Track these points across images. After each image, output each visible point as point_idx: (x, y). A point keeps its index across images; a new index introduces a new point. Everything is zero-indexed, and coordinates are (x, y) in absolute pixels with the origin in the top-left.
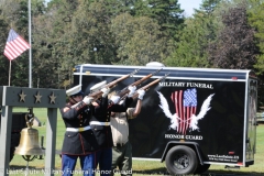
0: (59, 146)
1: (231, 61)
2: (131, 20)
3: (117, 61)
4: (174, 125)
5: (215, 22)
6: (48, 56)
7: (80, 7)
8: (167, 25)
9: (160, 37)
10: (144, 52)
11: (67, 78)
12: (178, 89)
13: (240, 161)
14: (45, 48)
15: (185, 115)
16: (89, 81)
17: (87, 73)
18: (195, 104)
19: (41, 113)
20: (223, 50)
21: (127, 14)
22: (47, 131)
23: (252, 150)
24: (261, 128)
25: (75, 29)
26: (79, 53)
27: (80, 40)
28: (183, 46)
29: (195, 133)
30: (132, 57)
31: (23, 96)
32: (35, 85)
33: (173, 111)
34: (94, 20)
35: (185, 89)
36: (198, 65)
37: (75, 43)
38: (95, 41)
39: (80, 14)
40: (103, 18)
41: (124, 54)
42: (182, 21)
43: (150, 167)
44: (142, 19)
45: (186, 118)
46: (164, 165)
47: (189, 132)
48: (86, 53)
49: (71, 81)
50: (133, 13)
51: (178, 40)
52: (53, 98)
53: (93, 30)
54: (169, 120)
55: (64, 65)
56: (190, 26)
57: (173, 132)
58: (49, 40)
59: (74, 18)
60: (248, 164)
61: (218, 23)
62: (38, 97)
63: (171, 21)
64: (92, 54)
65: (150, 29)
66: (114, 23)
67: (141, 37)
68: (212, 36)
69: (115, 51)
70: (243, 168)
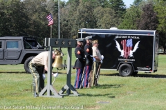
0: (73, 64)
1: (146, 27)
2: (102, 10)
3: (96, 27)
4: (122, 55)
6: (67, 25)
7: (80, 4)
8: (118, 12)
9: (115, 17)
10: (108, 24)
11: (75, 35)
12: (124, 39)
13: (151, 70)
14: (65, 22)
15: (127, 50)
16: (84, 35)
17: (84, 32)
19: (65, 50)
20: (143, 22)
21: (101, 7)
23: (156, 65)
24: (160, 56)
26: (80, 24)
27: (80, 18)
28: (125, 21)
29: (132, 58)
30: (103, 25)
31: (57, 42)
33: (122, 49)
34: (86, 10)
35: (127, 39)
36: (132, 29)
37: (78, 20)
38: (87, 19)
39: (81, 7)
40: (90, 9)
41: (99, 24)
42: (125, 10)
43: (112, 73)
44: (107, 9)
46: (118, 72)
47: (129, 58)
48: (83, 24)
50: (103, 6)
51: (123, 18)
52: (70, 43)
53: (86, 14)
55: (74, 29)
56: (128, 12)
57: (122, 58)
58: (67, 19)
59: (78, 9)
60: (154, 71)
61: (140, 10)
62: (64, 43)
63: (120, 10)
64: (85, 24)
65: (111, 13)
66: (95, 11)
67: (107, 17)
68: (138, 16)
69: (95, 23)
70: (152, 73)
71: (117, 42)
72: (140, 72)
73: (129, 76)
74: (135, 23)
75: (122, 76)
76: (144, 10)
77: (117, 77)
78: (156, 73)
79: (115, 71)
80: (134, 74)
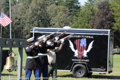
0: (24, 65)
2: (56, 7)
3: (50, 26)
4: (76, 55)
5: (94, 8)
6: (18, 24)
7: (33, 2)
8: (73, 9)
9: (69, 15)
10: (62, 22)
11: (27, 34)
12: (78, 38)
13: (106, 71)
14: (17, 20)
15: (81, 50)
16: (37, 35)
17: (36, 32)
18: (85, 45)
19: (15, 50)
20: (98, 21)
21: (54, 5)
22: (18, 58)
23: (112, 66)
25: (30, 12)
26: (33, 22)
27: (33, 16)
28: (80, 19)
29: (85, 58)
30: (57, 24)
31: (7, 42)
32: (13, 37)
33: (75, 49)
34: (39, 8)
35: (81, 38)
36: (87, 28)
37: (31, 18)
38: (40, 17)
39: (33, 5)
40: (43, 6)
41: (53, 23)
42: (79, 7)
43: (65, 74)
44: (61, 7)
46: (72, 73)
47: (83, 58)
48: (36, 23)
49: (29, 35)
50: (57, 4)
51: (77, 16)
52: (21, 43)
53: (39, 12)
54: (74, 52)
55: (26, 28)
56: (83, 10)
57: (76, 58)
58: (19, 17)
59: (30, 7)
60: (109, 72)
61: (96, 8)
62: (14, 43)
63: (74, 8)
64: (38, 23)
65: (65, 11)
66: (49, 8)
67: (61, 15)
68: (93, 14)
69: (49, 21)
70: (107, 74)
71: (70, 42)
72: (94, 73)
73: (83, 77)
74: (89, 21)
75: (76, 77)
76: (100, 8)
77: (71, 78)
78: (111, 74)
79: (68, 72)
80: (88, 75)
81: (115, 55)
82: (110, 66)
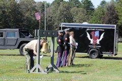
0: (55, 49)
1: (109, 22)
2: (77, 9)
3: (73, 22)
4: (92, 42)
5: (104, 9)
6: (51, 21)
7: (61, 5)
8: (89, 11)
9: (86, 14)
10: (81, 19)
11: (57, 28)
12: (93, 31)
13: (113, 54)
14: (50, 18)
15: (95, 39)
16: (64, 28)
17: (64, 26)
18: (98, 36)
19: (49, 39)
20: (107, 18)
21: (76, 7)
22: (51, 44)
23: (117, 50)
25: (59, 12)
26: (61, 20)
27: (61, 16)
28: (94, 17)
29: (98, 45)
30: (77, 21)
31: (44, 33)
33: (91, 38)
34: (65, 9)
35: (95, 31)
36: (99, 23)
37: (59, 17)
38: (65, 16)
39: (61, 7)
40: (68, 8)
41: (75, 20)
42: (93, 9)
43: (84, 56)
44: (81, 9)
45: (95, 40)
46: (88, 55)
47: (96, 45)
50: (78, 7)
51: (92, 15)
52: (53, 34)
53: (65, 13)
54: (90, 41)
55: (56, 24)
56: (96, 11)
57: (91, 45)
58: (51, 16)
59: (59, 9)
61: (105, 10)
62: (49, 33)
63: (90, 9)
64: (64, 20)
65: (83, 12)
66: (72, 10)
67: (80, 14)
68: (104, 14)
69: (72, 19)
70: (114, 56)
72: (105, 55)
73: (96, 58)
74: (101, 19)
75: (91, 58)
76: (108, 10)
77: (87, 59)
78: (116, 56)
79: (86, 54)
80: (100, 57)
81: (119, 43)
82: (115, 50)
